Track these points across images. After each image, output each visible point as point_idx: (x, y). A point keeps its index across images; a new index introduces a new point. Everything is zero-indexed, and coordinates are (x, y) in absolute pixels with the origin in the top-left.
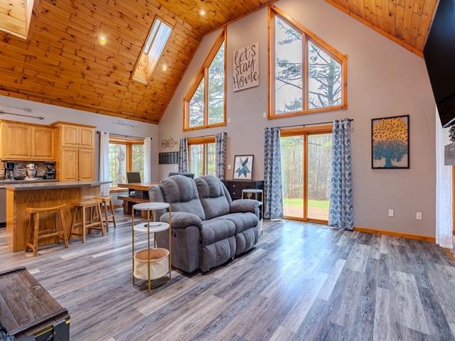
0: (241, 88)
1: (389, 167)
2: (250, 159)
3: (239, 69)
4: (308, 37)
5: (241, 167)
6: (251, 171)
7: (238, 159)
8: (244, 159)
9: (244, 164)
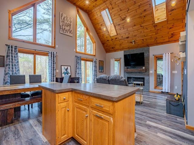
0: (64, 33)
1: (101, 72)
2: (69, 68)
3: (63, 23)
4: (87, 29)
5: (65, 71)
6: (70, 73)
7: (63, 67)
8: (66, 67)
9: (66, 70)
